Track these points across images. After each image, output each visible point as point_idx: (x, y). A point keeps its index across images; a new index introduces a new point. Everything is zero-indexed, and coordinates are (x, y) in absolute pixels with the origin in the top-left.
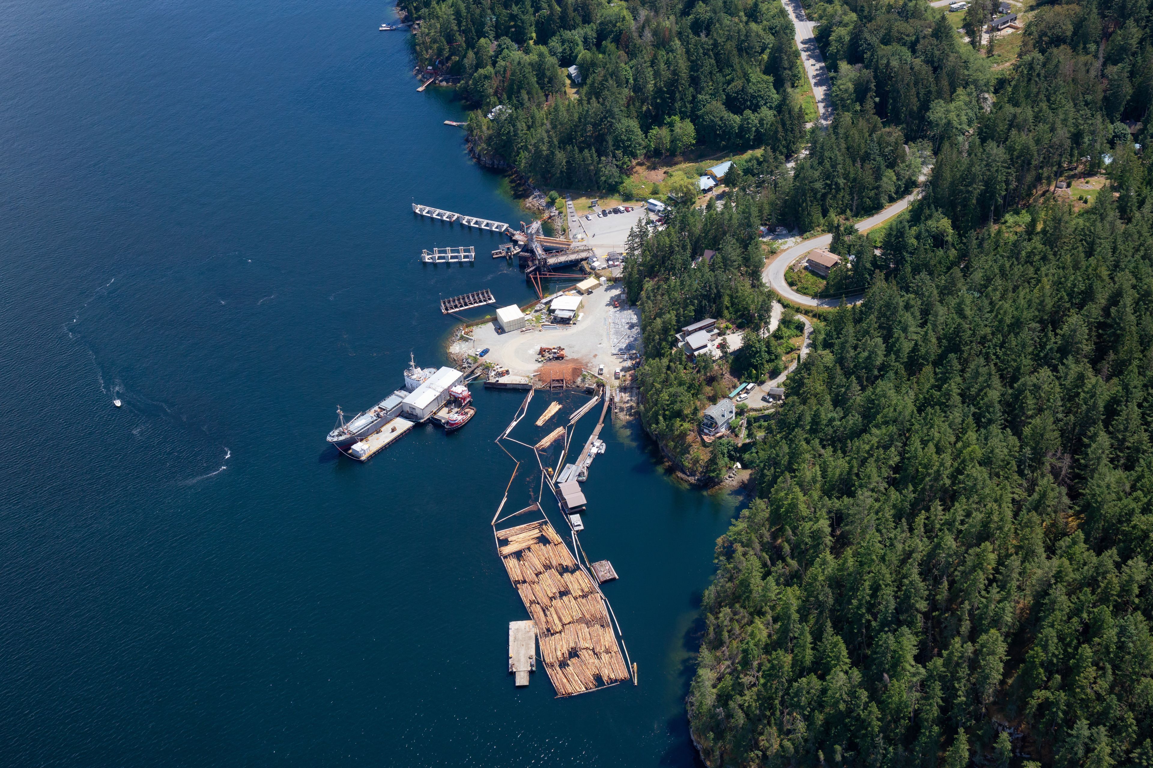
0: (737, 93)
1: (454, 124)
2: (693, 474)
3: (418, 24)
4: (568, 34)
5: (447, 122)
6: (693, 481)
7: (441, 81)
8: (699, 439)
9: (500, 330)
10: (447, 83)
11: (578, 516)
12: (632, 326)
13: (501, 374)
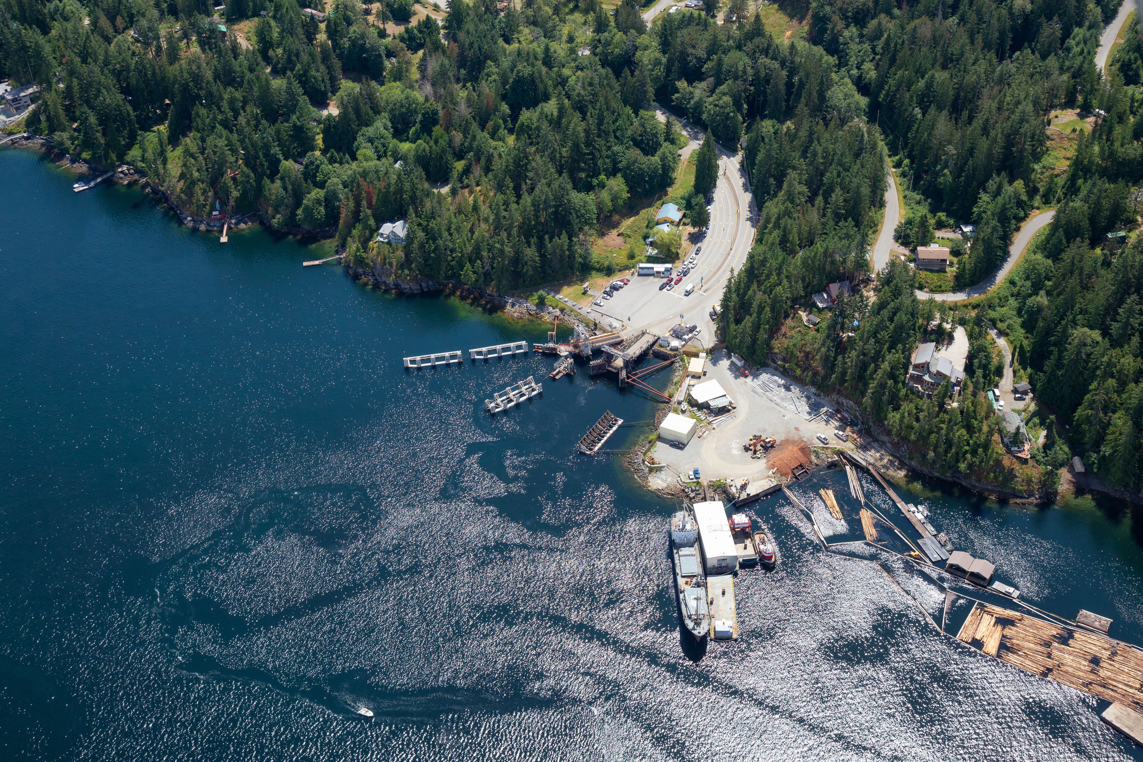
0: (640, 135)
1: (317, 262)
2: (1031, 494)
3: (122, 172)
4: (370, 131)
5: (305, 264)
6: (1035, 501)
7: (237, 224)
8: (1014, 460)
9: (678, 445)
10: (245, 223)
11: (997, 583)
12: (788, 389)
13: (744, 487)
